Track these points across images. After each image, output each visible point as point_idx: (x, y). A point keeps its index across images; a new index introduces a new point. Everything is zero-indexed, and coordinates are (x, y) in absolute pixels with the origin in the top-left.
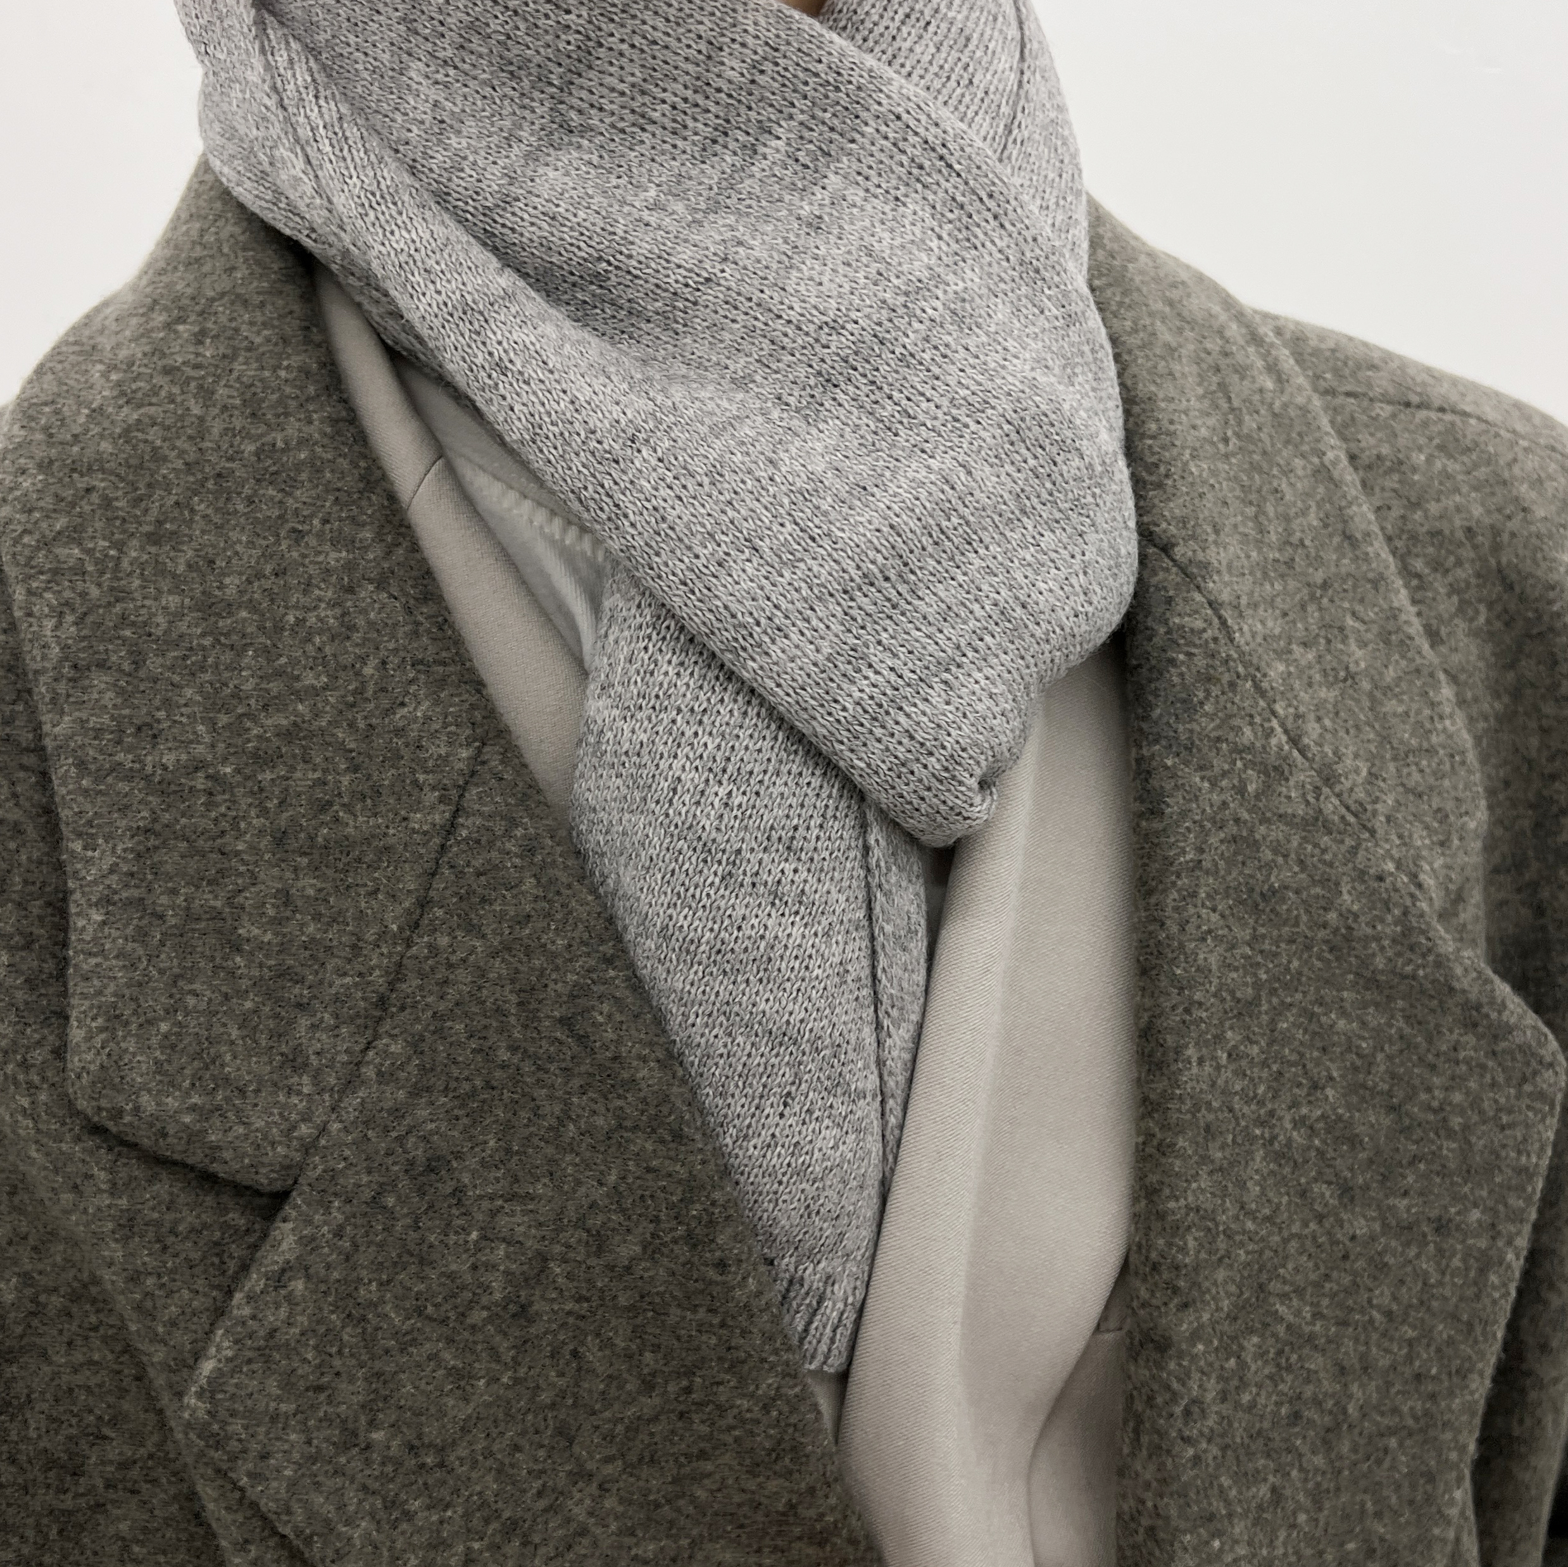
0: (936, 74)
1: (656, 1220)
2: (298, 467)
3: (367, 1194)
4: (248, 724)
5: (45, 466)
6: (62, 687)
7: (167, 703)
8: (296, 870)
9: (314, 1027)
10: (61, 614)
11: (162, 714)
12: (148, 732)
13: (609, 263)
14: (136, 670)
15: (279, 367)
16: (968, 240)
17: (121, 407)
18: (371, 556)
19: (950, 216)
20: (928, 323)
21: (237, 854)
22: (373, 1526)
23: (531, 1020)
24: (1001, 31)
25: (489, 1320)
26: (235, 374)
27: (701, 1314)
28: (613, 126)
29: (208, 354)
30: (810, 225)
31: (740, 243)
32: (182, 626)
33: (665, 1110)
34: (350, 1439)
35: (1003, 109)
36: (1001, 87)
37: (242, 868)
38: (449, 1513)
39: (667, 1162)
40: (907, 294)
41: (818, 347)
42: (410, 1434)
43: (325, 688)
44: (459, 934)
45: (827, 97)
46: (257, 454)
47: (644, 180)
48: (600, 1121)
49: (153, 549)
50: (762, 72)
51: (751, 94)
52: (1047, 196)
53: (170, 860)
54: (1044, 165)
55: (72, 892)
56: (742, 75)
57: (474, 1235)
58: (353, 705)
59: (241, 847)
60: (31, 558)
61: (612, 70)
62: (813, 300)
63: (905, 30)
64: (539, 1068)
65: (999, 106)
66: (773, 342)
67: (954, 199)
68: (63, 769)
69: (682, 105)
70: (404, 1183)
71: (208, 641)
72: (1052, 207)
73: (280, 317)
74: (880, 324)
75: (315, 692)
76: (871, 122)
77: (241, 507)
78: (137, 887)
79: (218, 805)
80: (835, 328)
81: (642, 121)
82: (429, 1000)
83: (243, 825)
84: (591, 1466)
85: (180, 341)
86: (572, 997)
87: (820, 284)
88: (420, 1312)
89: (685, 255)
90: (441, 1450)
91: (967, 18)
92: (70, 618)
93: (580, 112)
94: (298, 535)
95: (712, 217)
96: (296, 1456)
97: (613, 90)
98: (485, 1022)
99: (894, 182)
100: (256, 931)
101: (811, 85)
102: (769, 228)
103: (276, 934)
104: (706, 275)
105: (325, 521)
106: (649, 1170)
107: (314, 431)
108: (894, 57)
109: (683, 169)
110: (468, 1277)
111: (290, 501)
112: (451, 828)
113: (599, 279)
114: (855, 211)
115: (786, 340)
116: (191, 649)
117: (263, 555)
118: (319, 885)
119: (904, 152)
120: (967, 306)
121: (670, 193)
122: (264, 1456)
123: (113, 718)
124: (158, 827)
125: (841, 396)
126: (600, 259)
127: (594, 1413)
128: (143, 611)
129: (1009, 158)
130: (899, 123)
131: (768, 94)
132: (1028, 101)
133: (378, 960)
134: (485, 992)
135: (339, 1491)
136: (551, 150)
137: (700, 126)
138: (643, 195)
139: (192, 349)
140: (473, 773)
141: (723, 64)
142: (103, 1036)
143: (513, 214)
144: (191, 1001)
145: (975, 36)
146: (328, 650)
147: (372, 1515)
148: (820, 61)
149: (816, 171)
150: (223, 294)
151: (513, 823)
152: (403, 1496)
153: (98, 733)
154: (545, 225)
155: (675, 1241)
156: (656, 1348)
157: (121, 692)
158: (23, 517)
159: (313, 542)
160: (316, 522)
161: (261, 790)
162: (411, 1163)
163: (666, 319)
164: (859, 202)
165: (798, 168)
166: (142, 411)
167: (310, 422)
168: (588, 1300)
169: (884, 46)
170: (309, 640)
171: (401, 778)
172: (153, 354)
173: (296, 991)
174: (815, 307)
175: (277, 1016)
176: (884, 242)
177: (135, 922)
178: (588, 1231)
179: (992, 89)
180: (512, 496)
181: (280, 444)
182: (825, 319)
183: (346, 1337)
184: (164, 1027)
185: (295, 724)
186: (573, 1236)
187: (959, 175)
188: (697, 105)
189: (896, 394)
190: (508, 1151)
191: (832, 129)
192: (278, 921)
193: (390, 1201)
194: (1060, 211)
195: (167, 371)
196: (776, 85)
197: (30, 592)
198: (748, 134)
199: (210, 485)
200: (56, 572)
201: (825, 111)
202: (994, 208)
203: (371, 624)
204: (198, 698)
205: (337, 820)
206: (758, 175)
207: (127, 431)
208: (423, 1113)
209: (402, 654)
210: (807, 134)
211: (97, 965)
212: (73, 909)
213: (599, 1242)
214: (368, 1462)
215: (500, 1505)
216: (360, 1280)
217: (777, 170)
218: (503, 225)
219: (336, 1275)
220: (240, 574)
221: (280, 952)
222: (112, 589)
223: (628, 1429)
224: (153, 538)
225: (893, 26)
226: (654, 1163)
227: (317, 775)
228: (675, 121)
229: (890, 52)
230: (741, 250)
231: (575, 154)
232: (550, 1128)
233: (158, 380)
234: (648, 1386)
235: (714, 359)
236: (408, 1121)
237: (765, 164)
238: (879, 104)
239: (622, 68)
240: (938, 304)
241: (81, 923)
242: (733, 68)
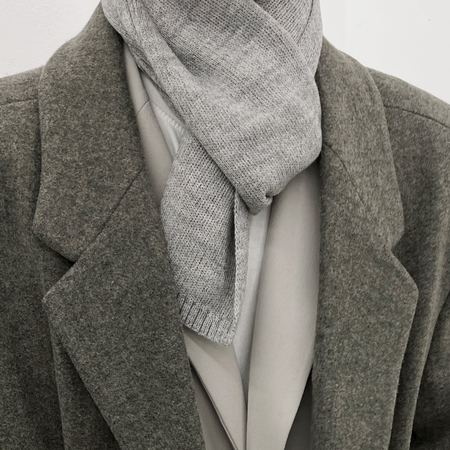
0: (285, 18)
1: (154, 289)
2: (113, 97)
3: (91, 266)
4: (88, 154)
5: (52, 84)
6: (48, 137)
7: (70, 146)
8: (92, 190)
9: (88, 227)
10: (50, 120)
11: (69, 148)
12: (65, 151)
13: (196, 56)
14: (65, 136)
15: (112, 72)
16: (283, 61)
17: (72, 74)
18: (125, 122)
19: (280, 54)
20: (269, 81)
21: (79, 183)
22: (75, 339)
23: (136, 236)
24: (305, 8)
25: (112, 303)
26: (101, 71)
27: (160, 315)
28: (201, 21)
29: (96, 65)
30: (245, 53)
31: (227, 55)
32: (77, 129)
33: (162, 264)
34: (75, 318)
35: (301, 29)
36: (302, 24)
37: (80, 187)
38: (93, 344)
39: (159, 276)
40: (265, 73)
41: (242, 84)
42: (89, 322)
43: (108, 150)
44: (125, 213)
45: (254, 21)
46: (104, 92)
47: (207, 36)
48: (146, 263)
49: (74, 109)
50: (239, 13)
51: (235, 18)
52: (309, 53)
53: (64, 181)
54: (310, 45)
55: (41, 184)
56: (234, 13)
57: (113, 282)
58: (113, 156)
59: (80, 182)
60: (46, 105)
61: (203, 7)
62: (242, 72)
63: (279, 5)
64: (135, 248)
65: (300, 29)
66: (231, 81)
67: (281, 50)
68: (45, 156)
69: (218, 18)
70: (100, 266)
71: (82, 133)
72: (310, 56)
73: (115, 59)
74: (257, 80)
75: (105, 151)
76: (264, 28)
77: (97, 104)
78: (56, 186)
79: (77, 171)
80: (247, 79)
81: (208, 21)
82: (115, 226)
83: (82, 177)
84: (128, 346)
85: (89, 60)
86: (146, 233)
87: (245, 68)
88: (97, 296)
89: (214, 57)
90: (95, 329)
91: (297, 4)
92: (52, 121)
93: (194, 16)
94: (109, 114)
95: (222, 48)
96: (62, 317)
97: (202, 12)
98: (126, 234)
99: (267, 44)
100: (80, 202)
101: (250, 17)
102: (235, 52)
103: (84, 204)
104: (218, 62)
105: (116, 112)
106: (155, 277)
107: (118, 90)
108: (275, 12)
109: (217, 34)
110: (109, 292)
111: (109, 106)
112: (128, 188)
113: (193, 59)
114: (256, 51)
115: (235, 81)
116: (79, 134)
117: (100, 116)
118: (96, 195)
119: (270, 37)
120: (280, 77)
121: (213, 40)
122: (56, 315)
123: (58, 146)
124: (63, 173)
125: (246, 97)
126: (194, 55)
127: (132, 334)
128: (69, 123)
129: (300, 42)
130: (270, 29)
131: (239, 18)
132: (308, 27)
133: (105, 215)
134: (127, 228)
135: (70, 329)
136: (186, 25)
137: (222, 24)
138: (206, 40)
139: (92, 62)
140: (136, 177)
141: (229, 9)
142: (42, 217)
143: (175, 40)
144: (62, 214)
145: (298, 9)
146: (110, 142)
147: (76, 336)
148: (253, 11)
149: (249, 39)
150: (101, 50)
151: (142, 191)
152: (84, 336)
153: (54, 149)
154: (182, 44)
155: (157, 295)
156: (148, 321)
157: (61, 141)
158: (45, 96)
159: (112, 116)
160: (114, 111)
161: (88, 170)
162: (103, 262)
163: (208, 72)
164: (257, 49)
165: (244, 38)
166: (77, 76)
167: (117, 87)
168: (135, 305)
169: (273, 9)
170: (106, 138)
171: (120, 175)
172: (82, 62)
173: (86, 218)
174: (243, 74)
175: (80, 222)
176: (262, 59)
177: (54, 194)
178: (138, 288)
179: (299, 24)
180: (164, 113)
181: (109, 91)
182: (244, 77)
183: (79, 296)
184: (55, 219)
185: (99, 157)
186: (134, 288)
187: (284, 44)
188: (222, 19)
189: (259, 98)
190: (124, 265)
191: (254, 29)
192: (85, 201)
193: (96, 269)
194: (312, 58)
195: (85, 67)
196: (242, 16)
197: (44, 113)
198: (233, 27)
199: (91, 97)
200: (51, 110)
201: (253, 24)
202: (292, 53)
203: (121, 138)
204: (78, 146)
205: (103, 181)
206: (234, 38)
207: (73, 80)
208: (107, 252)
209: (127, 147)
210: (248, 30)
211: (44, 201)
212: (41, 188)
213: (140, 291)
214: (78, 325)
215: (105, 347)
216: (85, 285)
217: (239, 38)
218: (172, 42)
219: (80, 282)
220: (94, 120)
221: (84, 208)
222: (63, 116)
223: (138, 340)
224: (75, 107)
225: (277, 4)
226: (156, 276)
227: (101, 170)
228: (216, 22)
229: (274, 10)
230: (227, 57)
231: (192, 26)
232: (135, 262)
233: (83, 69)
234: (145, 330)
235: (217, 83)
236: (104, 252)
237: (237, 36)
238: (266, 24)
239: (205, 7)
240: (273, 76)
241: (42, 191)
242: (232, 11)
